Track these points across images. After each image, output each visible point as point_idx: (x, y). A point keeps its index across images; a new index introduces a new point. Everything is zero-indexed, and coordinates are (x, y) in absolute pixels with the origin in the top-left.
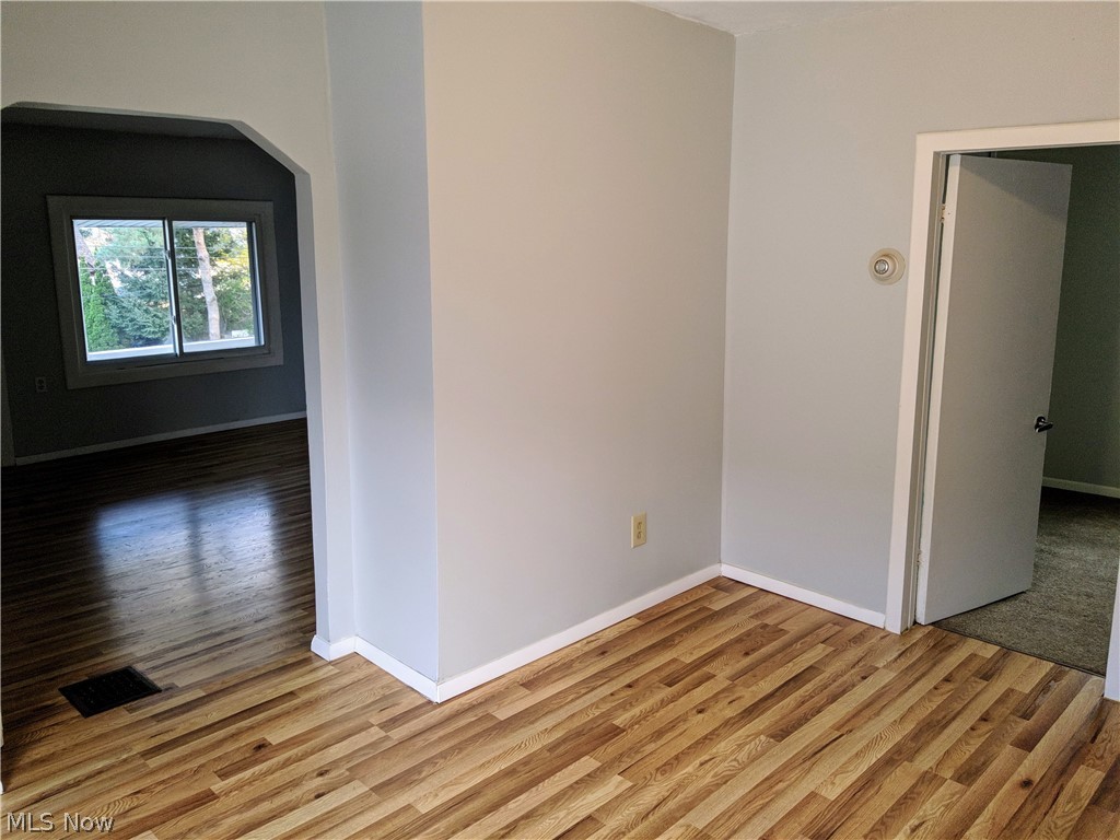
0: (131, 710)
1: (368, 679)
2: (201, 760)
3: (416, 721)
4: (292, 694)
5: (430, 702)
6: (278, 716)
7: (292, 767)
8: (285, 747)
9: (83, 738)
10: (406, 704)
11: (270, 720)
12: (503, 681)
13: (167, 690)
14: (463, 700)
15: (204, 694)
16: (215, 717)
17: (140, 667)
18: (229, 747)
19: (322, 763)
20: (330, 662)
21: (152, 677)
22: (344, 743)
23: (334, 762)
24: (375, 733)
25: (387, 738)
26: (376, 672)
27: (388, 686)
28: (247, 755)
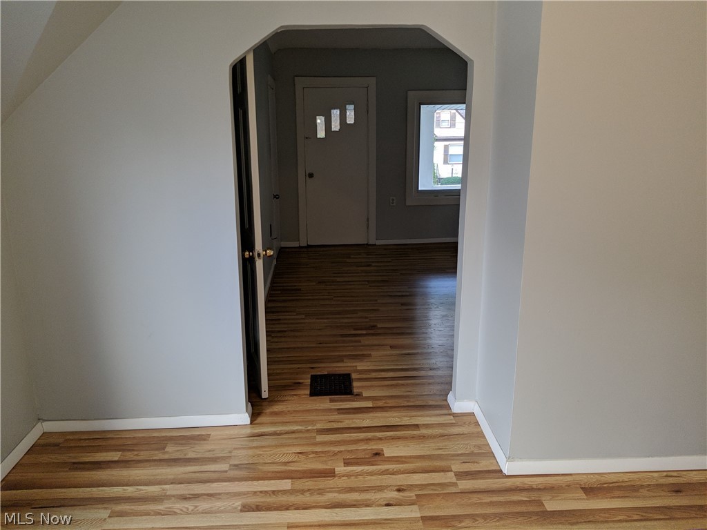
0: (331, 401)
1: (469, 436)
2: (342, 448)
3: (482, 481)
4: (417, 426)
5: (501, 471)
6: (399, 438)
7: (385, 477)
8: (389, 461)
9: (301, 408)
10: (483, 465)
11: (393, 438)
12: (569, 478)
13: (357, 395)
14: (527, 481)
15: (372, 406)
16: (367, 423)
17: (354, 376)
18: (362, 447)
19: (405, 483)
20: (454, 413)
21: (355, 384)
22: (427, 475)
23: (411, 485)
24: (450, 477)
25: (455, 484)
26: (478, 433)
27: (479, 447)
28: (367, 456)
